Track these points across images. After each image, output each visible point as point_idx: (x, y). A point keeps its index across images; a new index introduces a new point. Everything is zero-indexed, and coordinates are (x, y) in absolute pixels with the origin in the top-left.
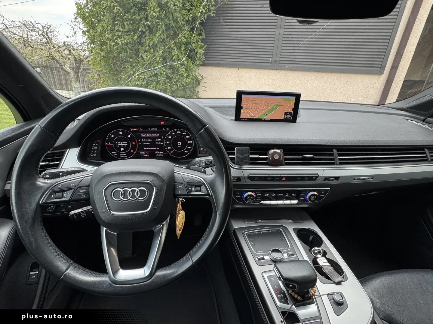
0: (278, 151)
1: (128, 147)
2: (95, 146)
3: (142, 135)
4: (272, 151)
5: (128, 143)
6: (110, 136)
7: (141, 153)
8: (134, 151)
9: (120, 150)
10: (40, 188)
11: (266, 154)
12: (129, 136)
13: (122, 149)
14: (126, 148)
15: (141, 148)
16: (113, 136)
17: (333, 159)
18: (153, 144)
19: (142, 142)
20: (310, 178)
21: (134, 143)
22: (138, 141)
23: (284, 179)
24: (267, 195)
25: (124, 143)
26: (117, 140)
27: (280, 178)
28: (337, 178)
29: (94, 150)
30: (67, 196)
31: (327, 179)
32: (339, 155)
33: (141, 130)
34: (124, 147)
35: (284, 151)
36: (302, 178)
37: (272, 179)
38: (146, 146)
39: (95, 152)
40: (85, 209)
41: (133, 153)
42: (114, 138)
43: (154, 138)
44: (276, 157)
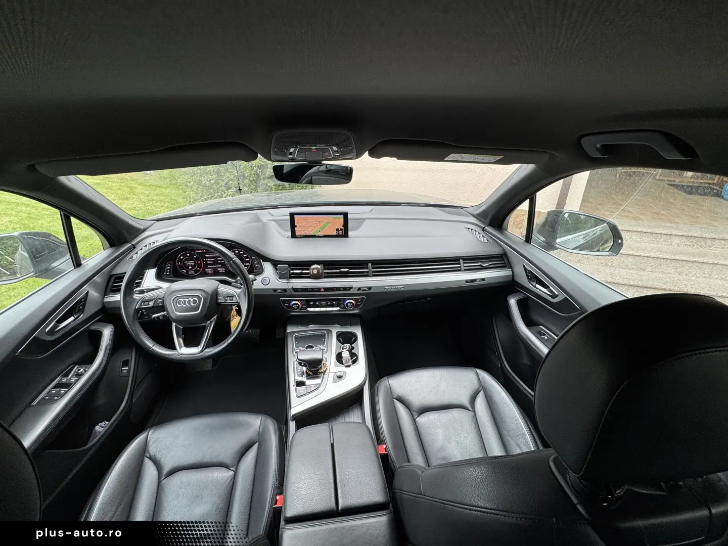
0: (319, 267)
1: (195, 265)
2: (168, 266)
3: (206, 255)
4: (313, 267)
5: (195, 262)
6: (180, 257)
7: (206, 270)
8: (200, 269)
9: (189, 269)
10: (135, 300)
11: (308, 269)
12: (195, 257)
13: (190, 268)
14: (193, 267)
15: (206, 266)
16: (182, 257)
17: (367, 272)
18: (216, 262)
19: (206, 261)
20: (345, 289)
21: (199, 262)
22: (203, 260)
23: (322, 290)
24: (312, 303)
25: (192, 263)
26: (185, 260)
27: (319, 289)
28: (370, 288)
29: (167, 269)
30: (151, 304)
31: (359, 289)
32: (373, 268)
33: (204, 251)
34: (191, 266)
35: (324, 266)
36: (338, 289)
37: (313, 290)
38: (210, 264)
39: (168, 271)
40: (162, 313)
41: (199, 270)
42: (183, 259)
43: (216, 258)
44: (315, 272)
